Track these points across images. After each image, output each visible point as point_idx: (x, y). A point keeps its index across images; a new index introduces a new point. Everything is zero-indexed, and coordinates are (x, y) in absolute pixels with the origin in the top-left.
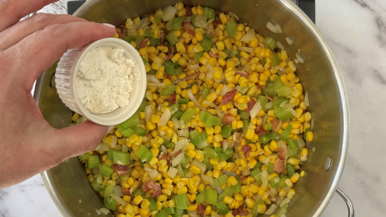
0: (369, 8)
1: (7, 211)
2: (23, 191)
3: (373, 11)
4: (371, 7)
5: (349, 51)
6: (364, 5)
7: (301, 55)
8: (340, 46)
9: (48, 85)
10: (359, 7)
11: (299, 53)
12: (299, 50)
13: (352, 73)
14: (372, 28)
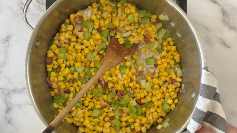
0: (218, 4)
1: (11, 119)
2: (20, 108)
3: (220, 5)
4: (219, 3)
5: (206, 28)
6: (215, 2)
7: (179, 33)
8: (201, 25)
9: (35, 47)
10: (212, 3)
11: (178, 31)
12: (178, 30)
13: (208, 41)
14: (219, 15)
